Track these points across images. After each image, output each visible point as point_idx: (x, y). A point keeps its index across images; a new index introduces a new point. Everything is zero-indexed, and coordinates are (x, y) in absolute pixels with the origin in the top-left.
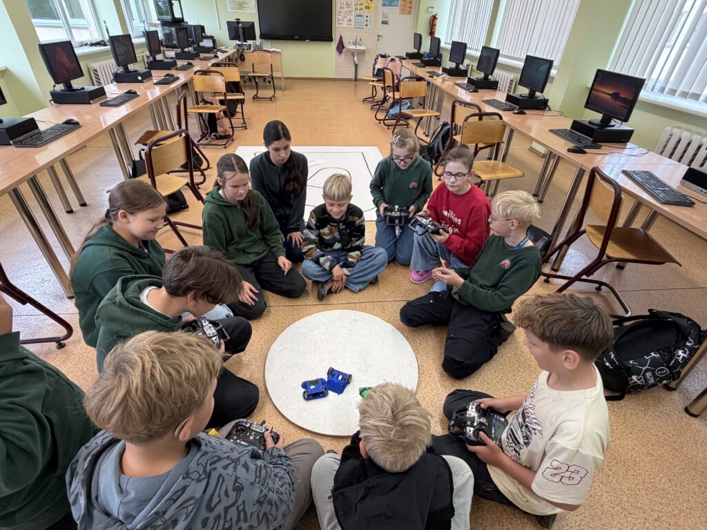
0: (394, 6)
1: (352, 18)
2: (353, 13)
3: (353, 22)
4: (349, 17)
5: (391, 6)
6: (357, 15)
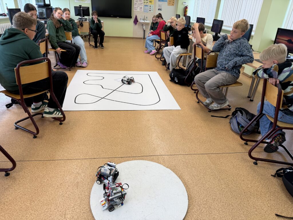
0: (165, 1)
1: (142, 7)
6: (145, 6)
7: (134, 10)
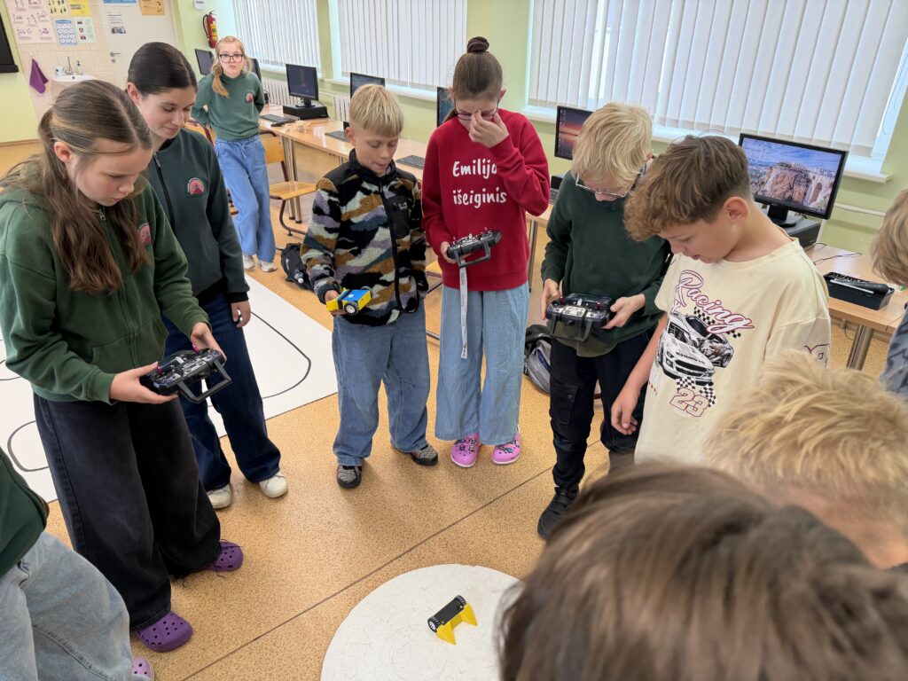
0: (129, 2)
1: (49, 26)
2: (47, 18)
3: (52, 34)
4: (41, 26)
5: (122, 1)
6: (57, 22)
7: (19, 41)
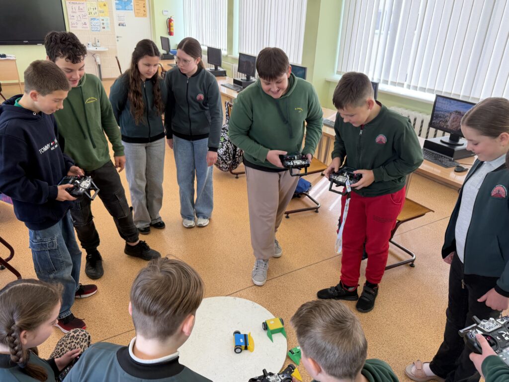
0: (129, 10)
1: (87, 21)
2: (86, 17)
4: (83, 21)
5: (125, 9)
6: (91, 19)
7: (71, 28)
